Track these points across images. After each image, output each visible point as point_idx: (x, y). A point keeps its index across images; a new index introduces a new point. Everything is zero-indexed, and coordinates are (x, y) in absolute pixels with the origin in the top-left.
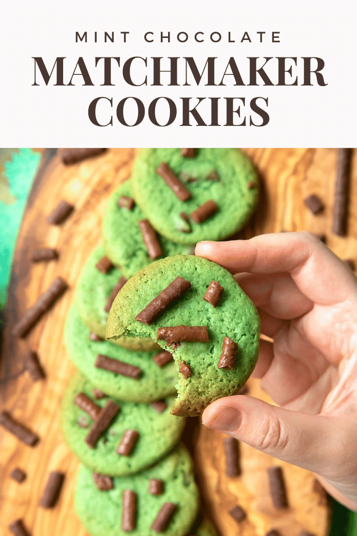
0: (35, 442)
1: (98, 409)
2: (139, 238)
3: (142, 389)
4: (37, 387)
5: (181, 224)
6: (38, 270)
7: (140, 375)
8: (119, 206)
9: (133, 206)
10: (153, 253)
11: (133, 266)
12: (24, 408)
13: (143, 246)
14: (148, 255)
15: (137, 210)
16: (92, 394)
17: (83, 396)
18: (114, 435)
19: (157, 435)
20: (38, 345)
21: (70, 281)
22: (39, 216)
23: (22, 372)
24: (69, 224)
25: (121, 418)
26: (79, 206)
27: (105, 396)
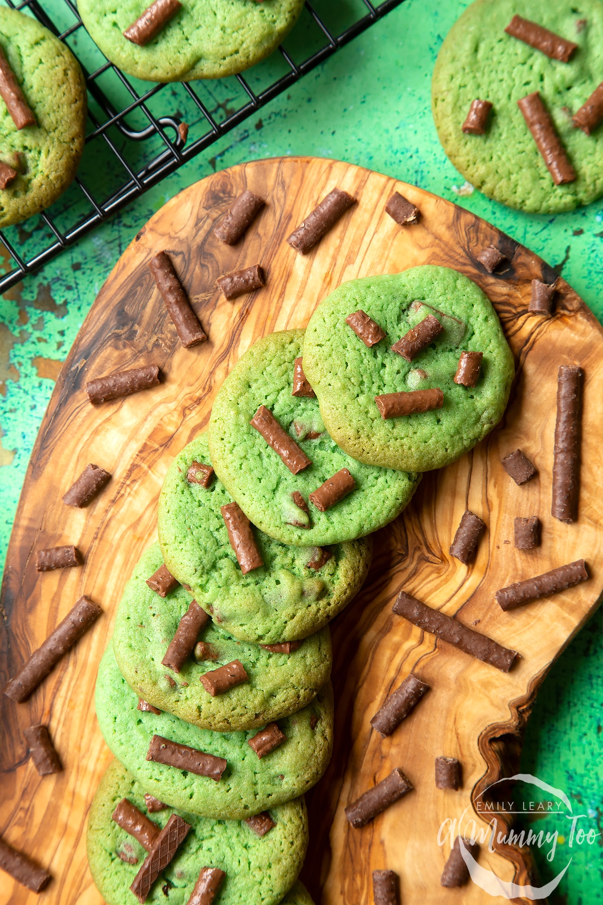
0: (47, 883)
1: (155, 828)
2: (222, 536)
3: (229, 797)
4: (49, 786)
5: (296, 514)
6: (49, 583)
7: (227, 773)
8: (188, 481)
9: (211, 480)
10: (246, 563)
11: (211, 587)
12: (25, 824)
13: (229, 551)
14: (237, 566)
15: (218, 487)
16: (143, 803)
17: (128, 805)
18: (182, 875)
19: (258, 875)
20: (50, 714)
21: (106, 603)
22: (52, 489)
23: (23, 761)
24: (102, 503)
25: (194, 845)
26: (119, 475)
27: (165, 807)
